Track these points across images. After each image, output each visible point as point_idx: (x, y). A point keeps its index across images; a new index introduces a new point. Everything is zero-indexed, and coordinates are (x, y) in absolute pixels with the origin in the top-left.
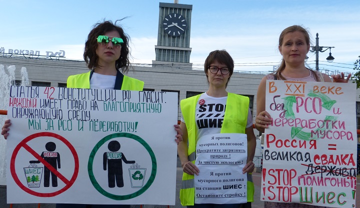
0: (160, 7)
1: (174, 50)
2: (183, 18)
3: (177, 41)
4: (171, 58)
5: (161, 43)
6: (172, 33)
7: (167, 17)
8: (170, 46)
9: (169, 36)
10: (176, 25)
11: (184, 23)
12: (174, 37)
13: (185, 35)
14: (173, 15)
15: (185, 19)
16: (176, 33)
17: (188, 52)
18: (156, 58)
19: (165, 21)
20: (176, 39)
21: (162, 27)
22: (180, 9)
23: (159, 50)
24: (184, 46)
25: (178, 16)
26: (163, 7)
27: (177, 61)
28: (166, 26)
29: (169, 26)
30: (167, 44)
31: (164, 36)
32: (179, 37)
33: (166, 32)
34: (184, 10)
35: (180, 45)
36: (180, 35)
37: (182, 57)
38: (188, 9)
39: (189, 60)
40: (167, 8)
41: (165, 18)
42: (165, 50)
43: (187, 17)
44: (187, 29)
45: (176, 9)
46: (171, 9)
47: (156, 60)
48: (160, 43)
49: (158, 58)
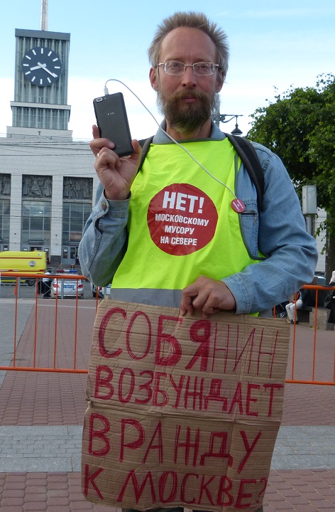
0: (16, 36)
1: (42, 109)
2: (55, 55)
3: (47, 95)
4: (37, 122)
5: (20, 97)
6: (37, 80)
7: (29, 53)
8: (35, 102)
9: (33, 85)
10: (44, 66)
11: (58, 63)
12: (41, 87)
13: (60, 83)
14: (38, 50)
15: (58, 57)
16: (45, 81)
17: (64, 113)
18: (14, 121)
19: (25, 61)
20: (45, 89)
21: (21, 70)
22: (50, 40)
23: (17, 109)
24: (59, 102)
25: (47, 51)
26: (22, 36)
27: (48, 128)
28: (28, 69)
29: (32, 69)
30: (30, 99)
31: (25, 86)
32: (49, 86)
33: (27, 78)
34: (57, 41)
35: (52, 100)
36: (51, 84)
37: (55, 120)
38: (63, 40)
39: (67, 125)
40: (28, 38)
41: (26, 54)
42: (26, 108)
43: (62, 53)
44: (63, 74)
45: (43, 40)
46: (36, 39)
47: (14, 126)
48: (18, 96)
49: (17, 123)
